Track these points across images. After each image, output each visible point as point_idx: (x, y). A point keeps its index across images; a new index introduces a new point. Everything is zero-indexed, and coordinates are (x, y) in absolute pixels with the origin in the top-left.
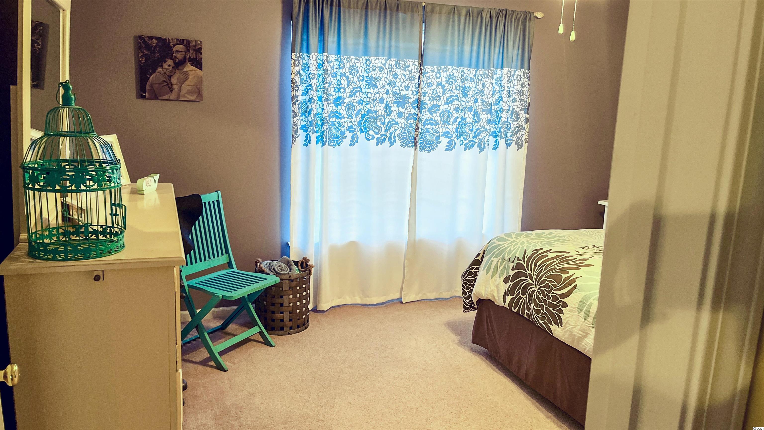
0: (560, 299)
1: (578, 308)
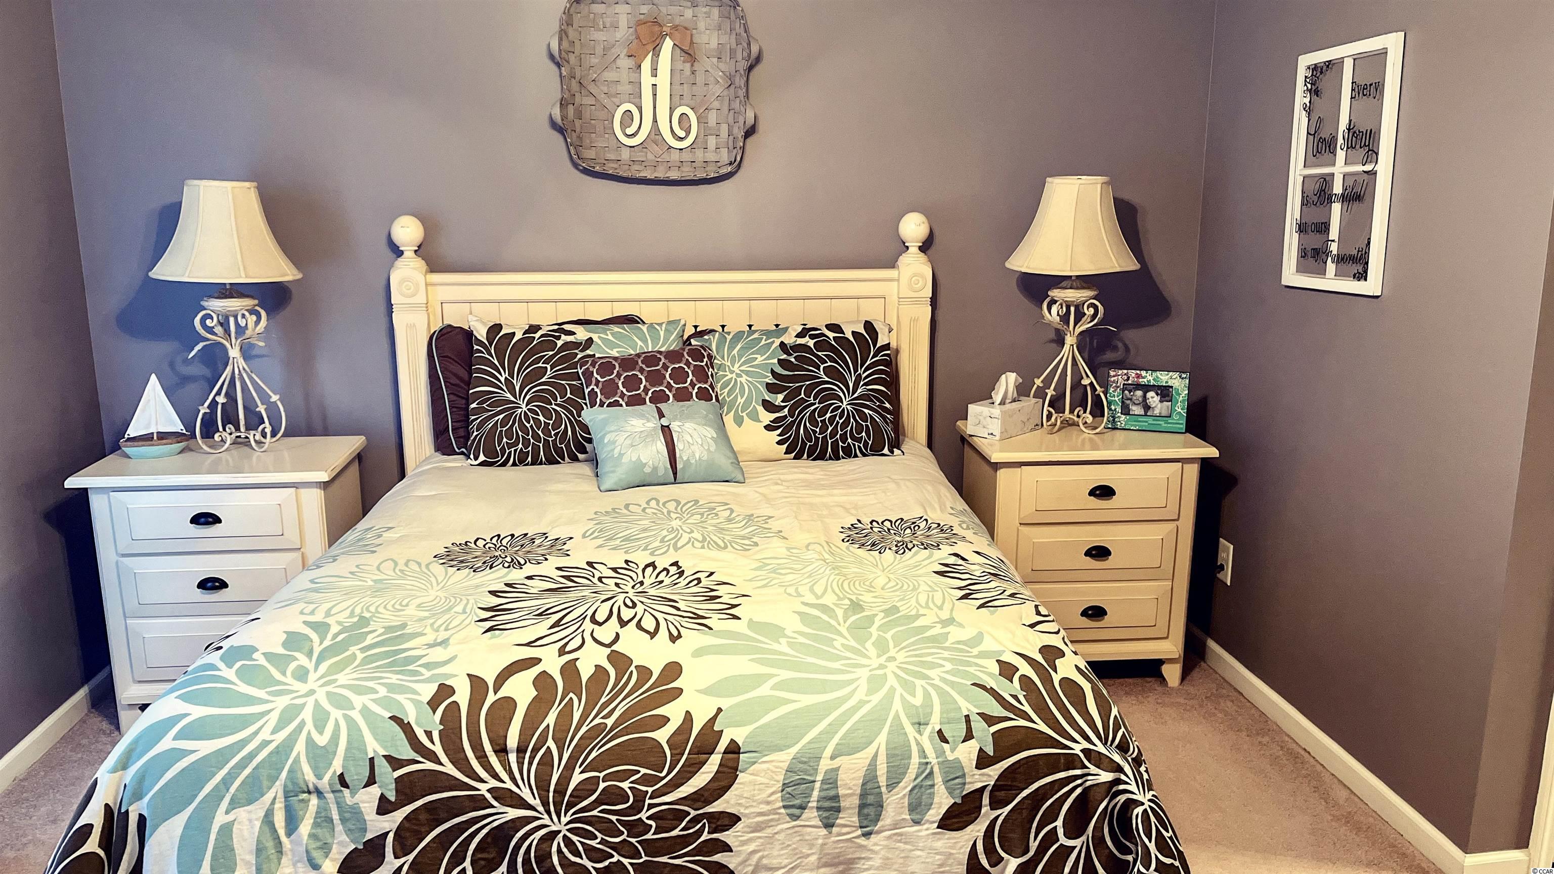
0: (693, 813)
1: (785, 807)
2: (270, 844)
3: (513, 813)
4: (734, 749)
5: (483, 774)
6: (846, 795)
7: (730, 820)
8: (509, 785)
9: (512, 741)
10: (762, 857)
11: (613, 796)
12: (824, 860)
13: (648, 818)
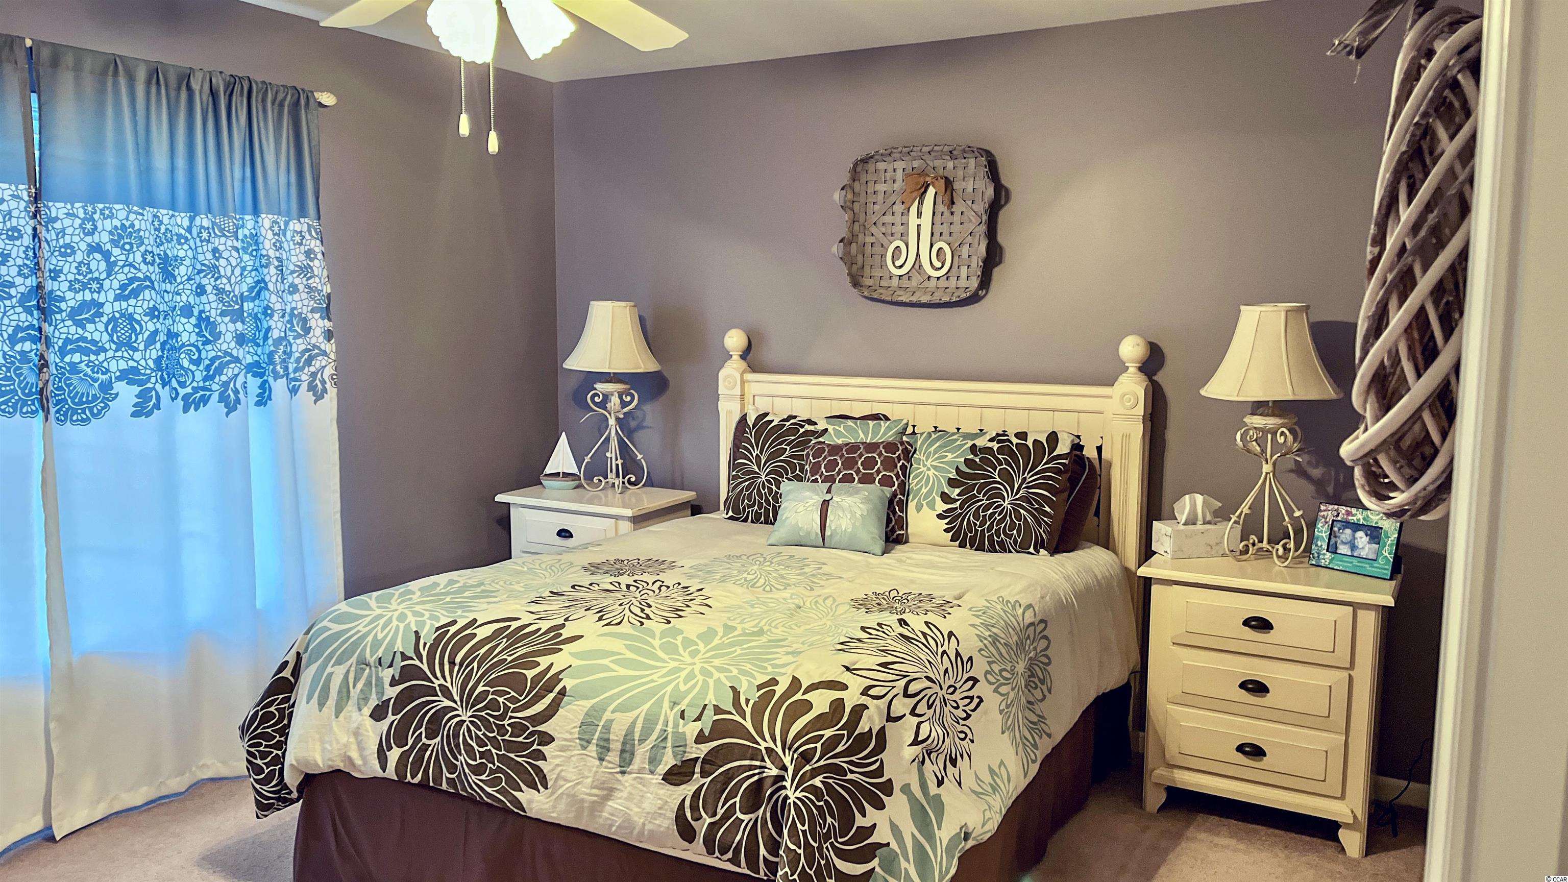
0: (531, 729)
1: (580, 739)
2: (345, 690)
3: (447, 703)
4: (563, 692)
5: (439, 674)
6: (613, 740)
7: (547, 739)
8: (449, 685)
9: (458, 660)
10: (562, 771)
11: (493, 705)
12: (595, 784)
13: (508, 725)
